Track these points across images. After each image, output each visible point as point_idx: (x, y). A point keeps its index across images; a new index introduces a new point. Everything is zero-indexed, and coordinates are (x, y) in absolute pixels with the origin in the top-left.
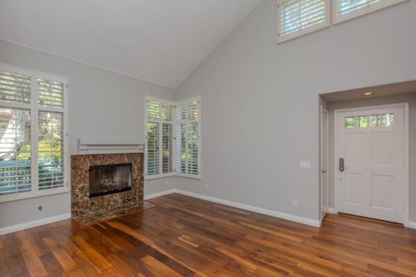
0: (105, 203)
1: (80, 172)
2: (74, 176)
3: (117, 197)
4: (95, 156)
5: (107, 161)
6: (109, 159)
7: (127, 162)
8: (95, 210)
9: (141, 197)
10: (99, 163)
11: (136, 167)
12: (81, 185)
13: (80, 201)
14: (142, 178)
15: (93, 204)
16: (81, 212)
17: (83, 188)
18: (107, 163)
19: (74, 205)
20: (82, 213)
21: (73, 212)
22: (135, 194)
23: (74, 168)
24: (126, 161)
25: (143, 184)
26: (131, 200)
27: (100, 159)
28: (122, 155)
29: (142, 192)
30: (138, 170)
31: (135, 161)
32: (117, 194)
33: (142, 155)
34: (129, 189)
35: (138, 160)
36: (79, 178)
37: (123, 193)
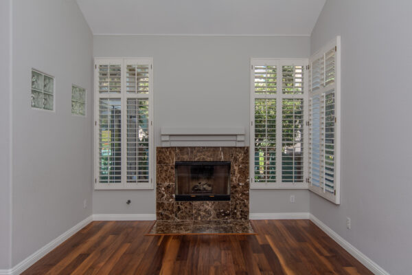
0: (194, 212)
1: (165, 168)
2: (159, 172)
3: (209, 206)
4: (182, 149)
5: (196, 156)
6: (199, 154)
7: (223, 159)
8: (182, 218)
9: (245, 215)
10: (186, 158)
11: (236, 168)
12: (166, 184)
13: (166, 202)
14: (247, 185)
15: (179, 209)
16: (166, 215)
17: (168, 187)
18: (196, 159)
19: (160, 205)
20: (168, 218)
21: (158, 214)
22: (235, 209)
23: (160, 162)
24: (222, 157)
25: (248, 195)
26: (228, 215)
27: (188, 154)
28: (216, 148)
29: (246, 206)
30: (239, 172)
31: (236, 160)
32: (210, 203)
33: (246, 151)
34: (227, 198)
35: (241, 157)
36: (164, 175)
37: (217, 202)
